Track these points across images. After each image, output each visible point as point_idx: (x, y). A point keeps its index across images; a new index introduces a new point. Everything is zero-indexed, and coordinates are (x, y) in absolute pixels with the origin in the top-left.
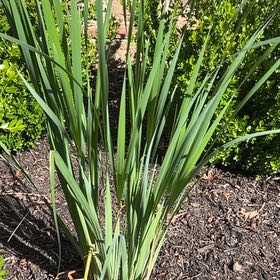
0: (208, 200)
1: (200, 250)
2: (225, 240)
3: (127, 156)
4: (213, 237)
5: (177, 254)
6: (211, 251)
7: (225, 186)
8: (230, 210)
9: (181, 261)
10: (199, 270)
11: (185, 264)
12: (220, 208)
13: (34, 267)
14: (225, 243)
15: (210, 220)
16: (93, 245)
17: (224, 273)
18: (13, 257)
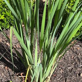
0: (72, 50)
1: (68, 68)
2: (78, 65)
3: (45, 34)
4: (73, 63)
5: (60, 69)
6: (73, 68)
7: (78, 46)
8: (80, 54)
9: (62, 71)
10: (68, 75)
11: (63, 72)
12: (76, 53)
13: (10, 69)
14: (78, 66)
15: (72, 57)
16: (30, 65)
17: (77, 77)
18: (3, 66)
